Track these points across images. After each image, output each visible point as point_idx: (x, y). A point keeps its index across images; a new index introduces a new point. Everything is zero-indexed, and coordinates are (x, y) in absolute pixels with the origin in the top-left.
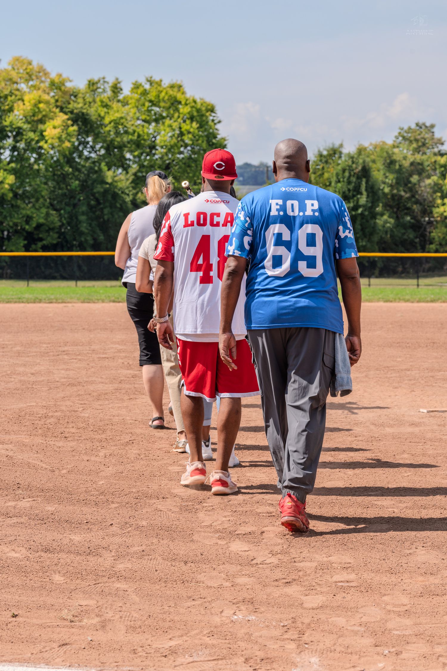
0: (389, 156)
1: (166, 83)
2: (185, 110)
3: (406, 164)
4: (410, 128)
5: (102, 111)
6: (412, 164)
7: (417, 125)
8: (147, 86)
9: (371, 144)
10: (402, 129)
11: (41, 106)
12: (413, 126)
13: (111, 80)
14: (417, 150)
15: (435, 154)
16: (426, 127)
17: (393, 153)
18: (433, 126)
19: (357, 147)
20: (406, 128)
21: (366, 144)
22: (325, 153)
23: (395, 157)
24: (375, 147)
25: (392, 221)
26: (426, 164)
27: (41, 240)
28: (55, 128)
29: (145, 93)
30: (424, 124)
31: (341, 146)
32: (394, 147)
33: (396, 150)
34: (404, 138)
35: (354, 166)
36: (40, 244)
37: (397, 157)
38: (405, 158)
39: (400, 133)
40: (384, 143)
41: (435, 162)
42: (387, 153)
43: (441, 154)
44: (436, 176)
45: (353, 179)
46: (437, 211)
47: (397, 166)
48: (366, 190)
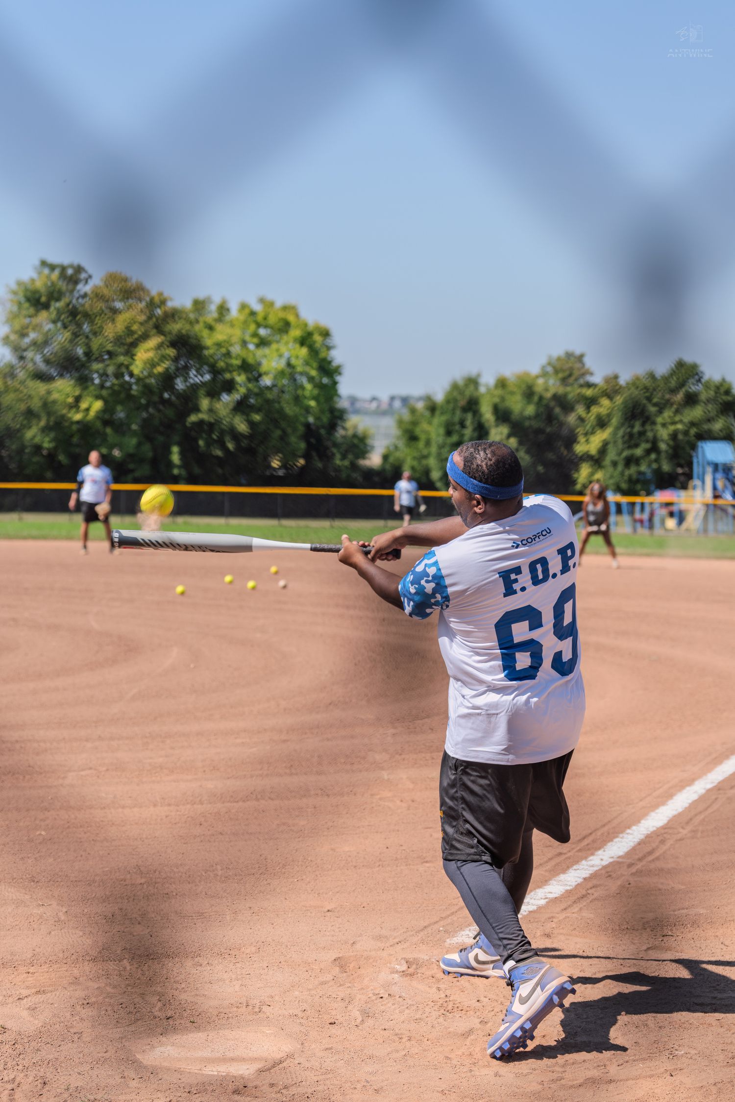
0: (530, 387)
1: (279, 304)
2: (296, 333)
3: (549, 395)
4: (560, 357)
5: (205, 333)
6: (554, 396)
7: (567, 354)
8: (257, 307)
10: (551, 357)
11: (135, 327)
12: (563, 355)
13: (217, 300)
14: (564, 380)
15: (581, 386)
16: (576, 356)
17: (535, 385)
18: (583, 356)
19: (498, 377)
20: (555, 356)
23: (535, 388)
24: (518, 377)
25: (528, 457)
26: (570, 396)
27: (132, 471)
28: (148, 350)
29: (253, 313)
30: (573, 353)
31: (479, 375)
32: (538, 377)
33: (539, 381)
34: (552, 367)
36: (130, 477)
37: (539, 389)
38: (547, 390)
39: (548, 361)
40: (527, 374)
41: (580, 394)
42: (529, 384)
43: (589, 385)
44: (580, 410)
45: (458, 413)
46: (580, 448)
47: (536, 398)
48: (472, 423)
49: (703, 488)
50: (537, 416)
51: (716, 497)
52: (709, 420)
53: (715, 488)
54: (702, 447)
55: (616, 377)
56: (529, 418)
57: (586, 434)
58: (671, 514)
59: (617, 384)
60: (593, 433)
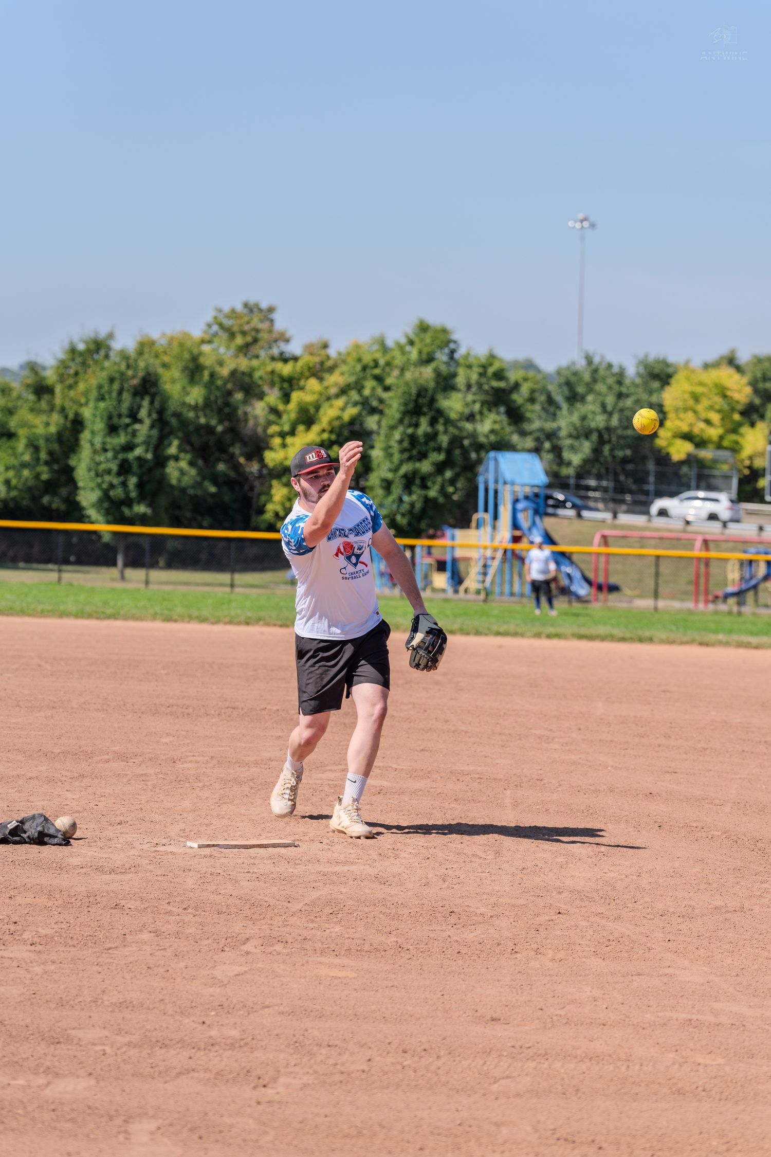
0: (195, 359)
3: (225, 372)
4: (233, 311)
6: (233, 373)
7: (246, 305)
9: (164, 335)
10: (220, 311)
12: (239, 308)
14: (245, 349)
15: (273, 359)
16: (260, 310)
17: (200, 354)
18: (271, 310)
19: (139, 339)
20: (227, 309)
21: (155, 335)
22: (81, 347)
23: (202, 360)
24: (171, 340)
25: (193, 472)
26: (257, 375)
30: (257, 305)
31: (111, 336)
32: (203, 342)
33: (206, 348)
34: (221, 326)
35: (130, 373)
37: (207, 361)
38: (221, 363)
39: (216, 318)
40: (187, 335)
41: (273, 372)
42: (191, 352)
43: (284, 359)
44: (273, 397)
45: (126, 396)
46: (272, 457)
47: (206, 375)
48: (149, 415)
49: (494, 527)
50: (208, 404)
51: (516, 540)
52: (471, 417)
53: (515, 526)
54: (496, 460)
55: (325, 346)
56: (195, 408)
57: (283, 435)
58: (441, 566)
59: (328, 358)
60: (292, 433)
